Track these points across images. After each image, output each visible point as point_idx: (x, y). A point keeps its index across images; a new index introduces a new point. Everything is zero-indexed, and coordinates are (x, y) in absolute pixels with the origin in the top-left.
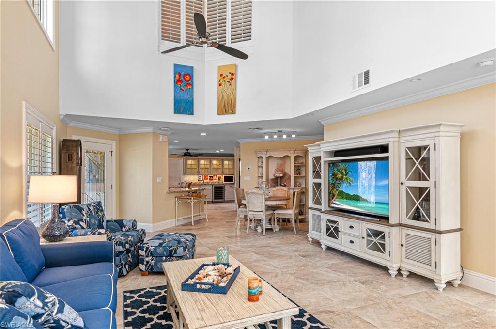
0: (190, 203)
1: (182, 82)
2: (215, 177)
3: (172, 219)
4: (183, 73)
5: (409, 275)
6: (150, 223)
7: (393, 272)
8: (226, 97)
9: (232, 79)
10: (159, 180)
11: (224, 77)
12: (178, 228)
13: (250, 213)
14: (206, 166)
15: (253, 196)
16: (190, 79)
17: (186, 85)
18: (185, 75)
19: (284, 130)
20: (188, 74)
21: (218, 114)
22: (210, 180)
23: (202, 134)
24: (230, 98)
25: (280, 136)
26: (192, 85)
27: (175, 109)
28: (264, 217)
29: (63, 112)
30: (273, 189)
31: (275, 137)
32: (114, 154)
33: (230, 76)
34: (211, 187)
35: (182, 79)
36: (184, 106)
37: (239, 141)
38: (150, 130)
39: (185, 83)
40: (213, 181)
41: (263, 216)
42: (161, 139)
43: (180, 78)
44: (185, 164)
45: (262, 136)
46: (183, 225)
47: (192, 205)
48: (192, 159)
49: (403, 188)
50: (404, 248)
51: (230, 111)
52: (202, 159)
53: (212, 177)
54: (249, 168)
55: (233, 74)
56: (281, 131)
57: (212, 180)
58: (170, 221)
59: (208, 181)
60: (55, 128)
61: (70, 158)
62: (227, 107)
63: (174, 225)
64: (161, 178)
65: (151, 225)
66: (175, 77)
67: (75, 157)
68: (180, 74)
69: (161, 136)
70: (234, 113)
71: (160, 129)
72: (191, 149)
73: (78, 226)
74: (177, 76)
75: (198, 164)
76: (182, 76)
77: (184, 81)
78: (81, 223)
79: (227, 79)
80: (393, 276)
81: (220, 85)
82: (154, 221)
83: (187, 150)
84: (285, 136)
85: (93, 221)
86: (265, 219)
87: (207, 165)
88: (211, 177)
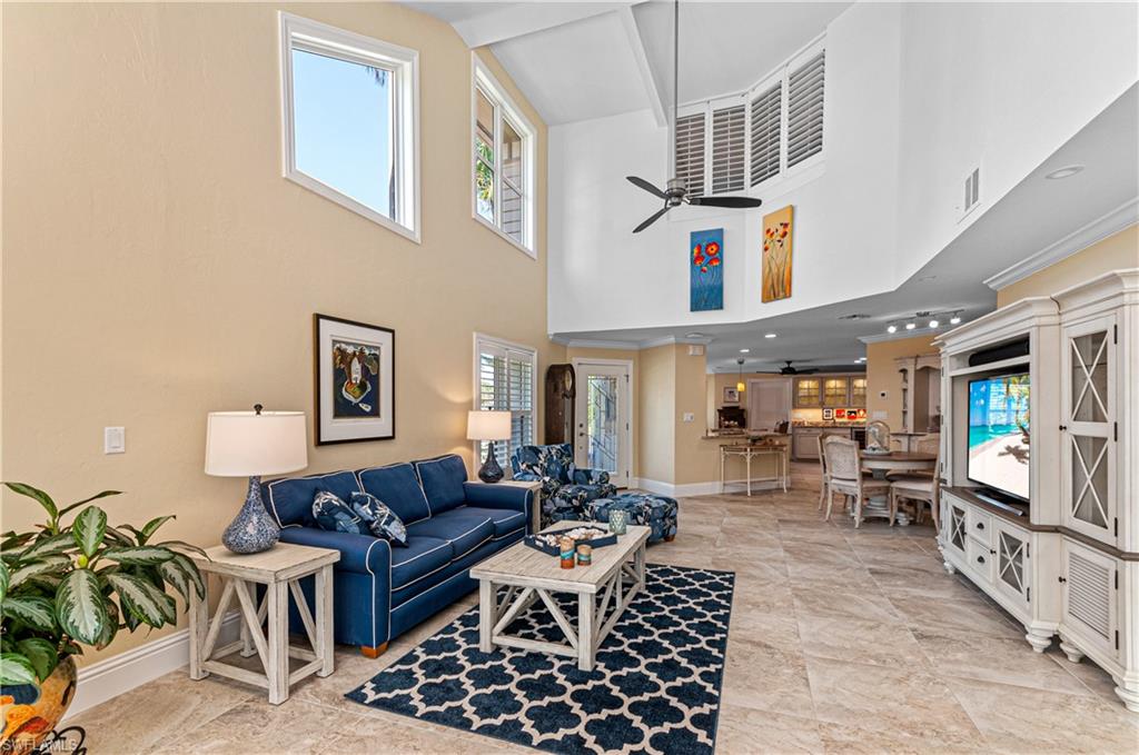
0: (744, 457)
1: (703, 258)
2: (862, 413)
3: (714, 480)
4: (704, 244)
5: (1049, 647)
6: (670, 483)
7: (1038, 641)
8: (775, 270)
9: (785, 234)
10: (687, 417)
11: (772, 234)
12: (725, 497)
13: (834, 481)
14: (839, 392)
15: (836, 449)
16: (717, 251)
17: (710, 262)
18: (710, 245)
19: (932, 310)
20: (714, 243)
21: (763, 301)
22: (849, 417)
23: (767, 336)
24: (781, 270)
25: (922, 325)
26: (720, 260)
27: (692, 304)
28: (858, 492)
29: (551, 331)
30: (920, 438)
31: (911, 327)
32: (631, 378)
33: (781, 230)
34: (849, 431)
35: (704, 254)
36: (707, 296)
37: (864, 339)
38: (672, 339)
39: (708, 258)
40: (858, 420)
41: (855, 488)
42: (691, 353)
43: (699, 252)
44: (796, 389)
45: (882, 328)
46: (734, 494)
47: (748, 461)
48: (809, 379)
49: (1067, 439)
50: (1066, 587)
51: (781, 294)
52: (832, 378)
53: (855, 412)
54: (883, 395)
55: (786, 225)
56: (926, 314)
57: (854, 418)
58: (710, 484)
59: (845, 420)
60: (535, 354)
61: (556, 389)
62: (777, 287)
63: (717, 492)
64: (691, 414)
65: (672, 486)
66: (692, 252)
67: (561, 386)
68: (699, 247)
69: (691, 347)
70: (788, 295)
71: (686, 337)
72: (795, 361)
73: (531, 471)
74: (696, 251)
75: (822, 387)
76: (703, 249)
77: (706, 256)
78: (535, 468)
79: (777, 237)
80: (1038, 650)
81: (766, 249)
82: (677, 482)
83: (789, 362)
84: (934, 324)
85: (553, 467)
86: (859, 496)
87: (840, 388)
88: (851, 412)
